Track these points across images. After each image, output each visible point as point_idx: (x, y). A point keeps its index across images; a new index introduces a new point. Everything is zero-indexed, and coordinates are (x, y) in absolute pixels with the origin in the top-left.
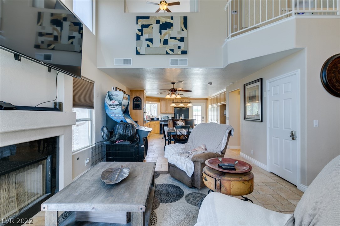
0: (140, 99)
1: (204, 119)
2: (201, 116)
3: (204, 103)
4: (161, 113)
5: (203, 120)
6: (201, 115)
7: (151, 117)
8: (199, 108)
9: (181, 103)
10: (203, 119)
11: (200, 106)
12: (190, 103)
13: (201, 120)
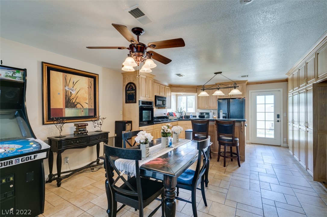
0: (133, 86)
1: (281, 119)
2: (275, 112)
3: (281, 90)
4: (198, 108)
5: (278, 121)
6: (273, 111)
7: (184, 115)
8: (270, 99)
9: (218, 89)
10: (279, 119)
11: (272, 94)
12: (235, 87)
13: (275, 121)
